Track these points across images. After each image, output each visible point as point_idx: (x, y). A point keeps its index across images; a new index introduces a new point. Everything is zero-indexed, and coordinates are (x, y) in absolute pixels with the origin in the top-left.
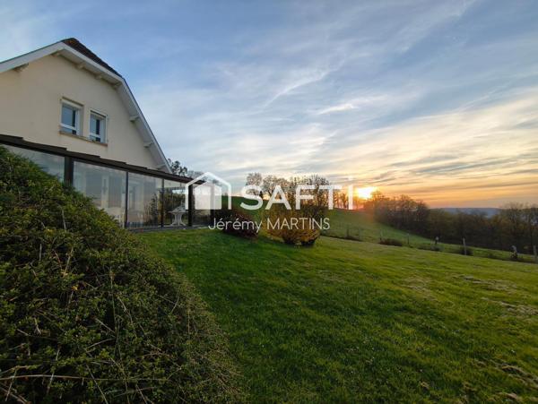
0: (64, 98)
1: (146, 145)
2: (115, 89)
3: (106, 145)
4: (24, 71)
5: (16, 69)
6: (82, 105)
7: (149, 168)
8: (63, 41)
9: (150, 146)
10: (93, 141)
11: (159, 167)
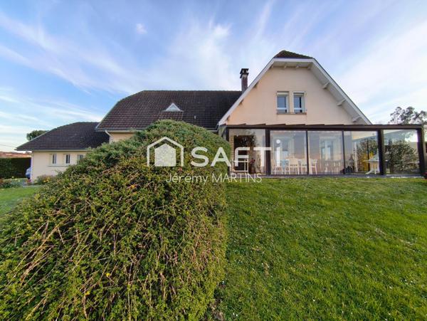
0: (278, 92)
1: (339, 104)
2: (309, 70)
3: (306, 114)
4: (258, 86)
5: (255, 86)
6: (288, 92)
7: (345, 124)
8: (274, 58)
9: (343, 103)
10: (296, 113)
11: (354, 120)
